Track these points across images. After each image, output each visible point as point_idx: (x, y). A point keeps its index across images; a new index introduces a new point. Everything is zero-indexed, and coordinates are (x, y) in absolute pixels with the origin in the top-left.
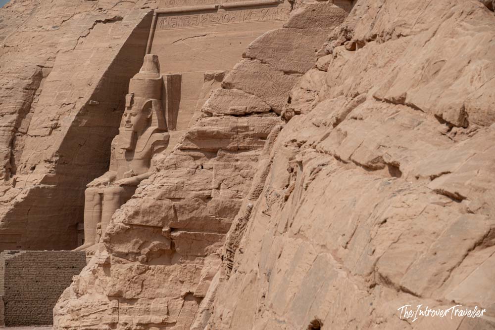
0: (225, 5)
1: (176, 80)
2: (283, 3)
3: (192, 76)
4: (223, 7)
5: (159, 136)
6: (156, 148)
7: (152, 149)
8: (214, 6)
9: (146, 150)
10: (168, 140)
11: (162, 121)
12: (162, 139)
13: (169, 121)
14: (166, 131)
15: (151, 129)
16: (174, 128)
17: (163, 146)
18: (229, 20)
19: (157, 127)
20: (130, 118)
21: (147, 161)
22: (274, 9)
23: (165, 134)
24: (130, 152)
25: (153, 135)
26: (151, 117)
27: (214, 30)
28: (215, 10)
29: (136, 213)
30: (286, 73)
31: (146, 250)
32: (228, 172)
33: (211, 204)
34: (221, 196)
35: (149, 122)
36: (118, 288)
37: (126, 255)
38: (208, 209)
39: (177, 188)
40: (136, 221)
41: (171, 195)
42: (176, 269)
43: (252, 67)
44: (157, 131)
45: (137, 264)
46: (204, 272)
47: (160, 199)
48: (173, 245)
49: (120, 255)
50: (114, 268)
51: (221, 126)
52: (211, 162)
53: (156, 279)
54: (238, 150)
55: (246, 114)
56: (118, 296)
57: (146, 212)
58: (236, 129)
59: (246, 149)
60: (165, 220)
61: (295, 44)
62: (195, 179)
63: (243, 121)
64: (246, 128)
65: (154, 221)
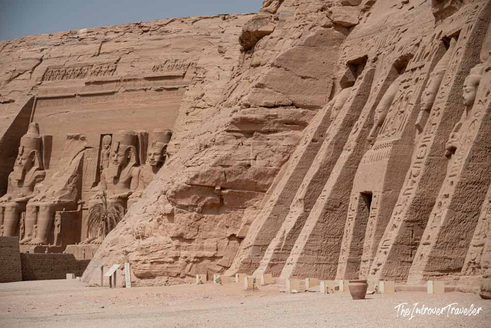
0: (80, 93)
1: (49, 139)
2: (117, 92)
3: (59, 137)
4: (79, 95)
5: (40, 173)
6: (37, 180)
7: (35, 180)
8: (73, 94)
9: (31, 181)
10: (45, 175)
11: (41, 164)
12: (41, 174)
13: (45, 164)
14: (43, 170)
15: (34, 168)
16: (48, 168)
17: (41, 179)
18: (83, 103)
19: (38, 167)
20: (21, 161)
21: (32, 188)
22: (112, 96)
23: (43, 171)
24: (21, 182)
25: (36, 171)
26: (34, 161)
27: (73, 109)
28: (74, 96)
29: (197, 176)
30: (303, 78)
31: (202, 203)
32: (262, 147)
33: (250, 170)
34: (258, 165)
35: (33, 164)
36: (180, 231)
37: (186, 207)
38: (248, 174)
39: (227, 158)
40: (196, 182)
41: (222, 163)
42: (223, 218)
43: (278, 73)
44: (38, 169)
45: (194, 213)
46: (244, 219)
47: (214, 166)
48: (222, 200)
49: (182, 207)
50: (177, 217)
51: (258, 114)
52: (249, 141)
53: (208, 225)
54: (269, 132)
55: (275, 106)
56: (180, 237)
57: (204, 176)
58: (268, 117)
59: (275, 131)
60: (217, 181)
61: (309, 57)
62: (239, 152)
63: (273, 111)
64: (276, 116)
65: (209, 183)
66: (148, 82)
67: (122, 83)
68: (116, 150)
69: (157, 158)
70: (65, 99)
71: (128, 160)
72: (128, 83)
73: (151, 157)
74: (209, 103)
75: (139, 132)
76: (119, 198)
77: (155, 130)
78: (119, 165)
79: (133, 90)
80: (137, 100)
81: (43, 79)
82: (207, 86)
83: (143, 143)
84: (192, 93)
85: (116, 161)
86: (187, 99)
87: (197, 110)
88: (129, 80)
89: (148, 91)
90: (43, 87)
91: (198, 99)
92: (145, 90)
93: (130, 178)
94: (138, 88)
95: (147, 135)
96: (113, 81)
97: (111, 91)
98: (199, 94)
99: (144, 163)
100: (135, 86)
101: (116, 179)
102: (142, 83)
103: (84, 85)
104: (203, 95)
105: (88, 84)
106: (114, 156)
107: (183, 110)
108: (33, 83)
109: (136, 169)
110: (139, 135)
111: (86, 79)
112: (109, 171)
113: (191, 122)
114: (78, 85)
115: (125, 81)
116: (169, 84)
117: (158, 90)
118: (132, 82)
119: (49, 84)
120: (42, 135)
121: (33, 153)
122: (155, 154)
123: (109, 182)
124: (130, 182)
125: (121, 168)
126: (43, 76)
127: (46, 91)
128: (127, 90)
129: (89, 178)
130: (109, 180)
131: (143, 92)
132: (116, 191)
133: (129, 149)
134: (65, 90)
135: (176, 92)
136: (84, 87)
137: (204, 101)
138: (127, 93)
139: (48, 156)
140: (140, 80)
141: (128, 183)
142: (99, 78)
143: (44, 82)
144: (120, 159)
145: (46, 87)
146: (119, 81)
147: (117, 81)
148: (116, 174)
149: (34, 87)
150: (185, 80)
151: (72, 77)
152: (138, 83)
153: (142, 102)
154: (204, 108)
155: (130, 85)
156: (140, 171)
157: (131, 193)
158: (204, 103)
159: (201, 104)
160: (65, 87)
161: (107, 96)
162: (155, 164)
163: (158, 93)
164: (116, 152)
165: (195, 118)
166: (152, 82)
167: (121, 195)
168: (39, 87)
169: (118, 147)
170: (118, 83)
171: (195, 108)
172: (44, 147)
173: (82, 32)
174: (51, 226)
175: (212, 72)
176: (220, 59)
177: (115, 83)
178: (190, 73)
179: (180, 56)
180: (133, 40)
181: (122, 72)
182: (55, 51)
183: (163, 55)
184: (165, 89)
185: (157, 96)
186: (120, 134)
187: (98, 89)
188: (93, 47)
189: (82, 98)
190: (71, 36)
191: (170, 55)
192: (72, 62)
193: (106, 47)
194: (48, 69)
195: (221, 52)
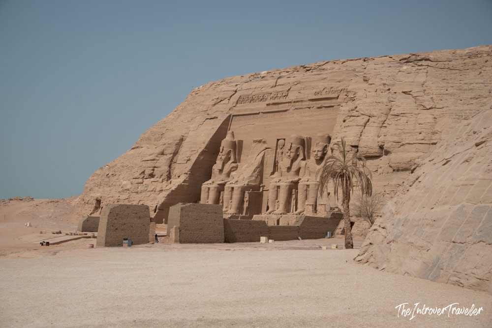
0: (263, 111)
1: (241, 142)
2: (289, 110)
3: (247, 140)
4: (262, 112)
5: (234, 165)
6: (232, 169)
7: (231, 170)
8: (258, 112)
9: (228, 170)
10: (238, 167)
11: (235, 158)
14: (236, 163)
15: (230, 162)
16: (239, 162)
17: (235, 169)
18: (265, 118)
20: (221, 156)
21: (228, 175)
22: (285, 113)
24: (221, 171)
25: (232, 164)
26: (230, 157)
27: (258, 122)
28: (259, 113)
35: (229, 159)
44: (233, 162)
66: (311, 102)
67: (293, 104)
68: (289, 148)
69: (320, 154)
70: (252, 116)
71: (298, 156)
72: (297, 104)
73: (316, 153)
74: (362, 113)
75: (306, 136)
76: (292, 182)
77: (319, 134)
78: (291, 159)
79: (300, 108)
80: (304, 115)
81: (237, 103)
82: (357, 102)
83: (308, 144)
84: (345, 108)
85: (289, 156)
86: (342, 112)
87: (352, 118)
88: (297, 102)
89: (311, 109)
90: (237, 108)
91: (352, 110)
92: (309, 108)
93: (299, 169)
94: (304, 107)
95: (310, 139)
96: (286, 103)
97: (285, 109)
98: (353, 107)
99: (309, 158)
100: (302, 105)
101: (289, 169)
102: (307, 103)
103: (266, 106)
104: (356, 107)
105: (268, 105)
106: (288, 153)
107: (340, 119)
108: (230, 105)
109: (304, 162)
110: (305, 139)
111: (267, 102)
112: (284, 163)
113: (349, 126)
114: (261, 106)
115: (294, 102)
116: (327, 103)
117: (319, 108)
118: (300, 103)
119: (241, 106)
120: (236, 139)
121: (230, 152)
122: (318, 151)
123: (284, 171)
124: (299, 171)
125: (293, 161)
126: (237, 101)
127: (239, 111)
128: (296, 109)
129: (268, 169)
130: (284, 170)
131: (308, 109)
132: (289, 177)
133: (298, 148)
134: (252, 110)
135: (332, 108)
136: (265, 108)
137: (357, 111)
138: (296, 110)
139: (240, 154)
140: (306, 101)
141: (298, 172)
142: (276, 101)
143: (238, 105)
144: (292, 155)
145: (239, 108)
146: (290, 102)
147: (289, 102)
148: (289, 165)
149: (231, 108)
150: (338, 100)
151: (257, 101)
152: (304, 103)
153: (306, 116)
154: (358, 116)
155: (298, 105)
156: (306, 164)
157: (300, 179)
158: (358, 113)
159: (355, 113)
160: (252, 107)
161: (281, 113)
162: (318, 158)
163: (319, 110)
164: (290, 150)
165: (351, 124)
166: (314, 102)
167: (293, 180)
168: (235, 108)
169: (291, 146)
170: (290, 104)
171: (350, 116)
172: (237, 148)
173: (263, 73)
174: (241, 201)
175: (360, 93)
176: (365, 85)
177: (288, 104)
178: (342, 96)
179: (335, 85)
180: (300, 76)
181: (292, 96)
182: (245, 86)
183: (321, 85)
184: (324, 107)
185: (319, 112)
186: (292, 137)
187: (275, 108)
188: (272, 82)
189: (264, 114)
190: (255, 76)
191: (326, 84)
192: (257, 92)
193: (280, 81)
194: (240, 97)
195: (366, 81)
